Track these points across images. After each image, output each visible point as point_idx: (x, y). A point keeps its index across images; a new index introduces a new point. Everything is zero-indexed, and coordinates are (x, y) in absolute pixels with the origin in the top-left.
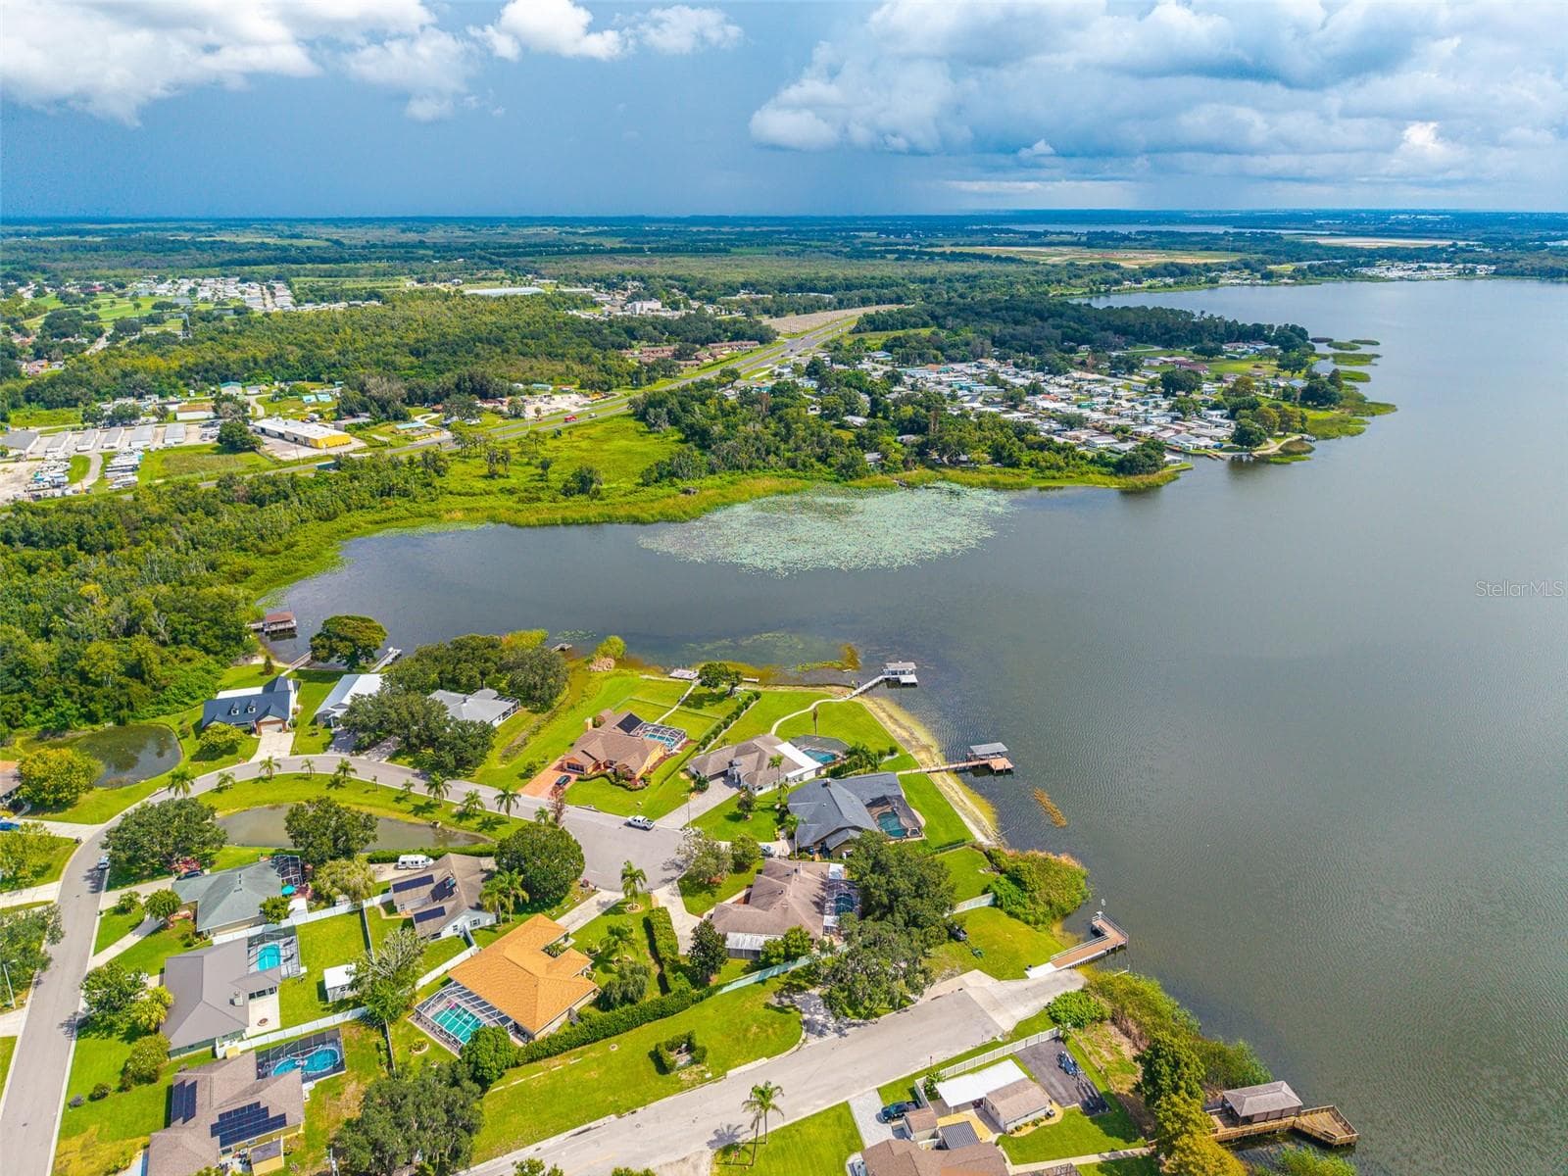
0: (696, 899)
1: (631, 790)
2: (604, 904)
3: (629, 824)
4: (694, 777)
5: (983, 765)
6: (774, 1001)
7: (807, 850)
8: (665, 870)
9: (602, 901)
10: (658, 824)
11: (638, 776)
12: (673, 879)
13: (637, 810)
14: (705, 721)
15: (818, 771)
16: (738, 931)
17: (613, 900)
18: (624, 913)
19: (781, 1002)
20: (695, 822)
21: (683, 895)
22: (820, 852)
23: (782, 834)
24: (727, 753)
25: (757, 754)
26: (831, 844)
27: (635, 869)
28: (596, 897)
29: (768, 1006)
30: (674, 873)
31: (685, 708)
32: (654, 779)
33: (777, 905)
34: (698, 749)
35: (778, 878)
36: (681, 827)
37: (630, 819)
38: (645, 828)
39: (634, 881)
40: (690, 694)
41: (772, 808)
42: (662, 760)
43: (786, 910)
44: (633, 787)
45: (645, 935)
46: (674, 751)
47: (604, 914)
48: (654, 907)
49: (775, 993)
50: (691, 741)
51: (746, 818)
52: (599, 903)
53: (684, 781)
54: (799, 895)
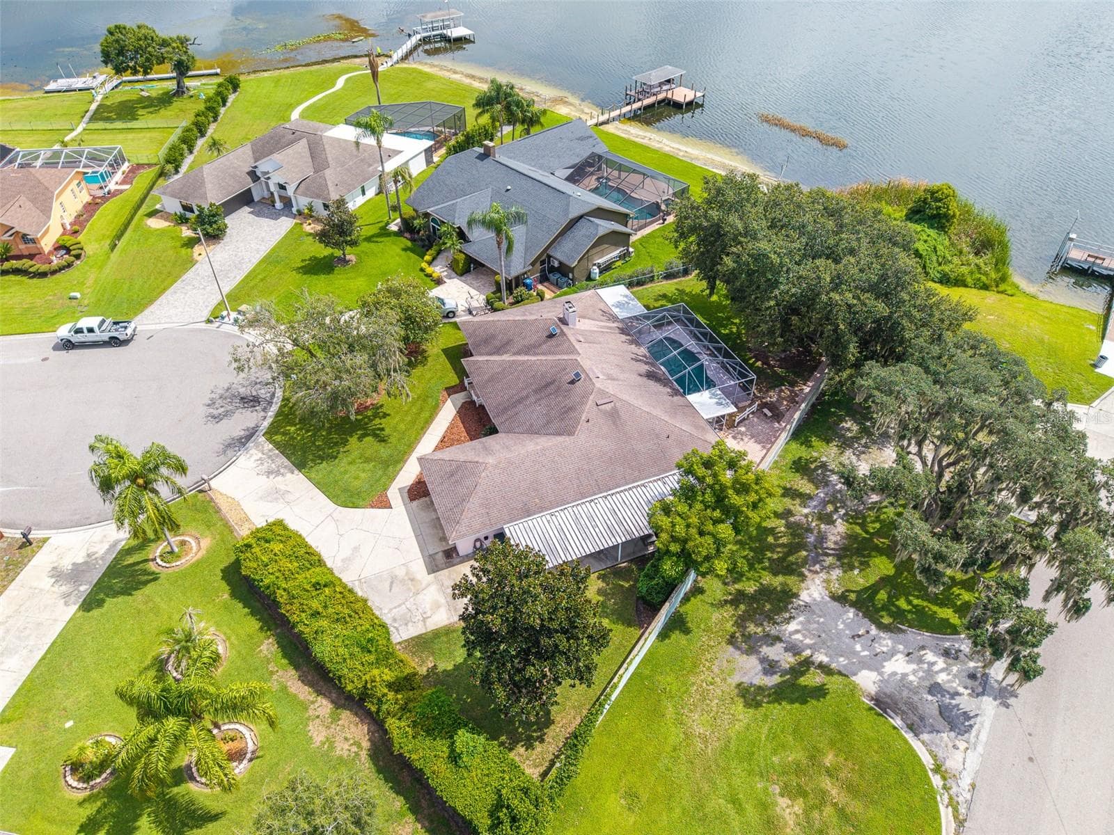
0: (342, 463)
1: (43, 275)
2: (76, 574)
3: (68, 345)
4: (182, 220)
5: (660, 102)
6: (749, 670)
7: (518, 281)
8: (217, 418)
9: (66, 564)
10: (143, 323)
11: (47, 244)
12: (250, 435)
13: (74, 308)
14: (155, 134)
15: (429, 152)
16: (527, 512)
17: (101, 549)
18: (155, 578)
19: (770, 667)
20: (234, 298)
21: (300, 466)
22: (544, 279)
23: (438, 270)
24: (238, 160)
25: (304, 142)
26: (566, 253)
27: (136, 451)
28: (41, 561)
29: (751, 696)
30: (246, 419)
31: (100, 125)
32: (91, 239)
33: (588, 410)
34: (162, 174)
35: (527, 350)
36: (206, 314)
37: (64, 331)
38: (114, 342)
39: (146, 486)
40: (100, 106)
41: (384, 232)
42: (92, 207)
43: (614, 416)
44: (44, 268)
45: (253, 624)
46: (112, 186)
47: (90, 604)
48: (244, 532)
49: (732, 641)
50: (140, 166)
51: (343, 261)
52: (58, 575)
53: (162, 233)
54: (614, 372)
